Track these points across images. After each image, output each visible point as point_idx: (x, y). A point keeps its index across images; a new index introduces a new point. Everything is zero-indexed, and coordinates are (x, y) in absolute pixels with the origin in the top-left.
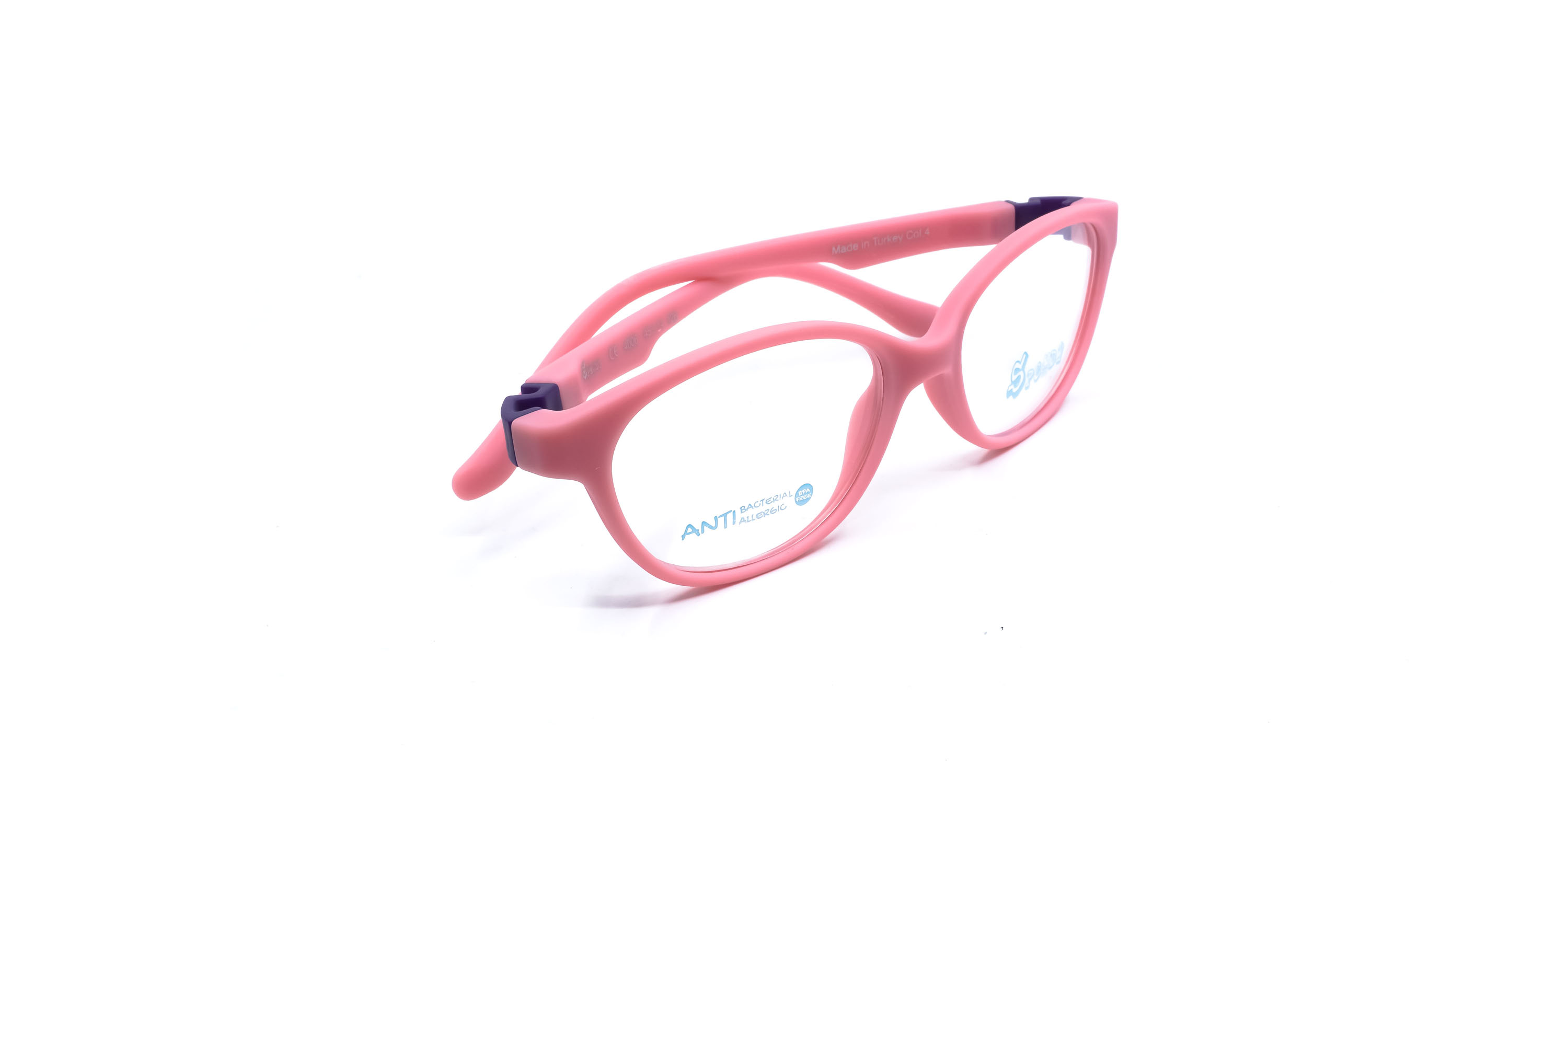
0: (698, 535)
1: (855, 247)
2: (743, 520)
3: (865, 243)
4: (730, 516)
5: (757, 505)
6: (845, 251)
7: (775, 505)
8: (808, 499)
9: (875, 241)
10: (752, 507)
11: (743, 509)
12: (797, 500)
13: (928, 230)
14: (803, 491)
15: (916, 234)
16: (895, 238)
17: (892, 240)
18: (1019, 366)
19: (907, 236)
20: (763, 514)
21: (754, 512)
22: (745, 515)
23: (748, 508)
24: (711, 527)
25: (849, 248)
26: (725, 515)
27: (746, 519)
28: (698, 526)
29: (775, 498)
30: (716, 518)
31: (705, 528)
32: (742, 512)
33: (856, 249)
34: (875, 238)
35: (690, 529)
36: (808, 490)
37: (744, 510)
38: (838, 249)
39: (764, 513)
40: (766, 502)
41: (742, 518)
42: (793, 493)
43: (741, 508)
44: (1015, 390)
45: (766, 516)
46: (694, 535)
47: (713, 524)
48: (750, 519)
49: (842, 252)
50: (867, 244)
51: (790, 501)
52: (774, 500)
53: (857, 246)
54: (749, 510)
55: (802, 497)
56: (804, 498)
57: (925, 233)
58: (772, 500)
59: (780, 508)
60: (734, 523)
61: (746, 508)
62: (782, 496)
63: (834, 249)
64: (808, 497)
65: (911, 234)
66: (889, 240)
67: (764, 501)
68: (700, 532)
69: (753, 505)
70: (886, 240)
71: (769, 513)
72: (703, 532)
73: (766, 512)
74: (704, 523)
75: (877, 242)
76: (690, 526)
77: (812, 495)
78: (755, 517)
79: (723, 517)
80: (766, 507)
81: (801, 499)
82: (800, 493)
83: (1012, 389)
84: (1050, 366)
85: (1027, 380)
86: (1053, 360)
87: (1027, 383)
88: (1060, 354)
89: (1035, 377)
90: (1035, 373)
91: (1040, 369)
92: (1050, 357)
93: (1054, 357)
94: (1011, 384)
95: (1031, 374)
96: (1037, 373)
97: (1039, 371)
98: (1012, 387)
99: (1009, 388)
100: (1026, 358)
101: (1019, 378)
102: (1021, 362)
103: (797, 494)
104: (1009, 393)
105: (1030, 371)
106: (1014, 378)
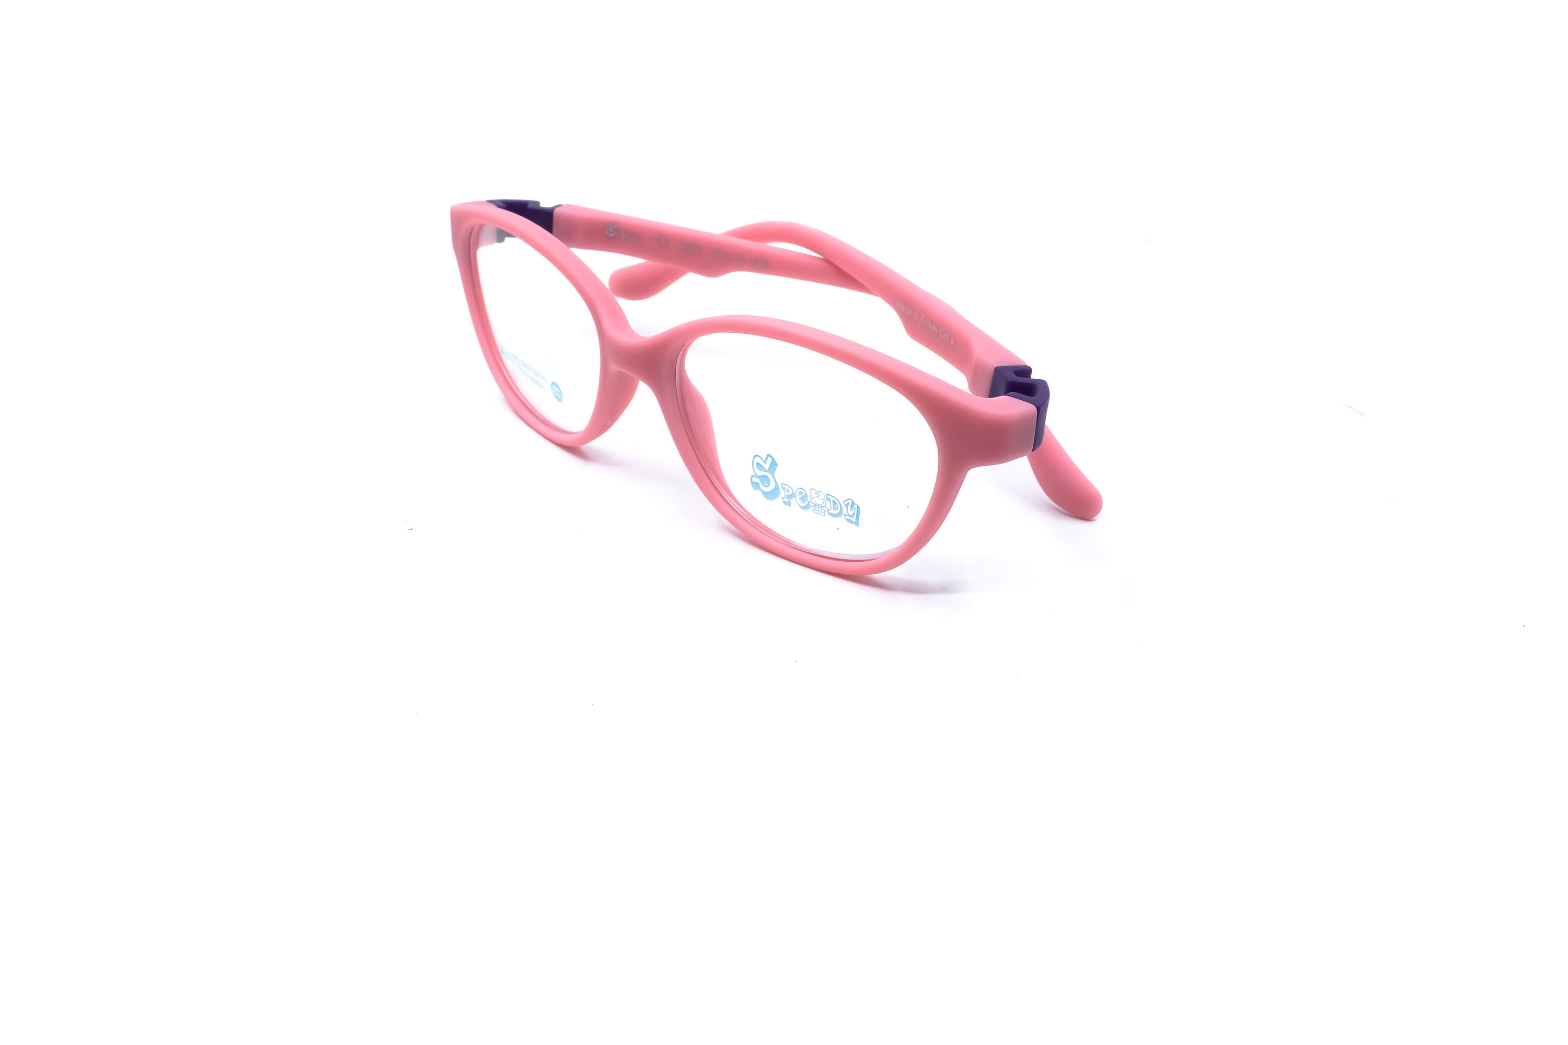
3: (916, 315)
7: (543, 382)
12: (554, 392)
13: (953, 339)
14: (556, 388)
15: (946, 337)
16: (933, 328)
29: (539, 374)
33: (910, 316)
34: (922, 316)
38: (900, 304)
53: (911, 313)
62: (542, 377)
63: (898, 301)
65: (942, 334)
66: (930, 325)
77: (562, 397)
82: (554, 387)
83: (758, 483)
84: (830, 511)
85: (782, 493)
86: (835, 509)
87: (784, 498)
88: (851, 513)
89: (803, 505)
90: (798, 497)
91: (809, 499)
92: (826, 499)
93: (836, 507)
94: (754, 475)
95: (788, 491)
96: (802, 499)
97: (805, 500)
98: (757, 481)
99: (754, 480)
100: (775, 464)
101: (767, 479)
102: (765, 462)
103: (552, 385)
104: (755, 485)
105: (786, 485)
106: (759, 473)
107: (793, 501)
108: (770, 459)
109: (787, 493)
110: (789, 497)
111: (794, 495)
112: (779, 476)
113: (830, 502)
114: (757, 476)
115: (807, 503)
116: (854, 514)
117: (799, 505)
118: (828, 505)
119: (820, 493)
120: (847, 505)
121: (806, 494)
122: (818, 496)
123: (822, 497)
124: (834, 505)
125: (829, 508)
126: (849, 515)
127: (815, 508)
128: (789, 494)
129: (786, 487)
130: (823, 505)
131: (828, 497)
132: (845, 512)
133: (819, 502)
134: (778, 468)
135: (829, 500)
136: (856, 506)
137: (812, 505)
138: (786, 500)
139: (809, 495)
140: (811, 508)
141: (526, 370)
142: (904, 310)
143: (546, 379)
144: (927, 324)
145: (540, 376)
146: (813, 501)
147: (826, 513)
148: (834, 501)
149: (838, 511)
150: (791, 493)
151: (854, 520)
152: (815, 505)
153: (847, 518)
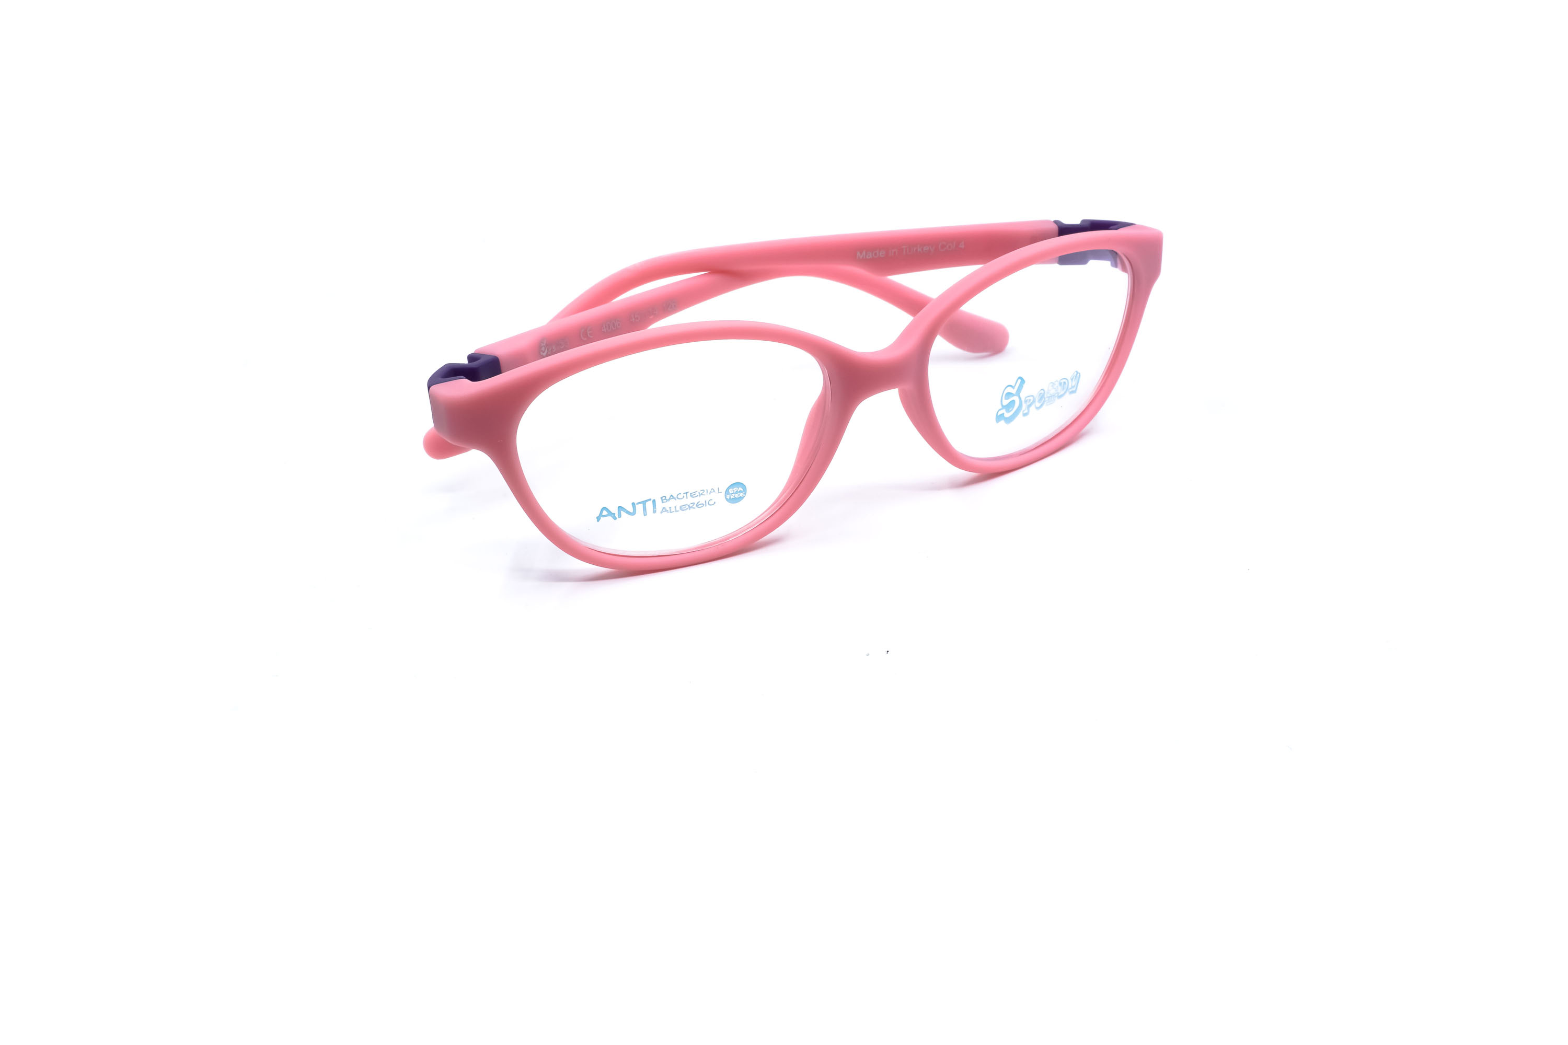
0: (615, 519)
1: (882, 254)
2: (664, 510)
3: (893, 251)
4: (649, 505)
5: (679, 496)
6: (871, 257)
7: (702, 499)
8: (741, 499)
9: (904, 250)
10: (673, 498)
11: (664, 499)
12: (728, 497)
13: (963, 243)
14: (735, 489)
15: (950, 247)
16: (926, 248)
17: (922, 249)
18: (1014, 391)
19: (940, 246)
20: (687, 507)
21: (679, 503)
22: (667, 505)
23: (670, 499)
24: (628, 513)
25: (876, 254)
26: (644, 503)
27: (668, 509)
28: (614, 510)
29: (701, 493)
30: (633, 504)
31: (622, 512)
32: (663, 502)
33: (883, 256)
34: (904, 247)
35: (605, 512)
36: (741, 489)
37: (665, 501)
39: (689, 506)
40: (691, 495)
41: (664, 508)
42: (723, 490)
43: (662, 498)
44: (1007, 415)
45: (691, 509)
46: (610, 518)
47: (631, 509)
48: (673, 509)
49: (867, 257)
50: (895, 253)
51: (720, 498)
52: (700, 495)
53: (884, 253)
54: (670, 500)
55: (734, 495)
56: (736, 497)
57: (960, 246)
58: (697, 494)
59: (708, 503)
60: (655, 512)
61: (667, 498)
62: (709, 492)
63: (858, 253)
64: (741, 495)
65: (943, 246)
66: (919, 250)
67: (689, 494)
68: (617, 515)
69: (675, 497)
70: (917, 250)
71: (695, 506)
72: (620, 516)
73: (691, 505)
74: (620, 508)
75: (906, 251)
76: (604, 508)
77: (745, 494)
78: (678, 508)
79: (642, 505)
80: (690, 500)
81: (732, 497)
82: (731, 491)
83: (1003, 414)
84: (1059, 395)
85: (1024, 406)
88: (1073, 384)
89: (1038, 405)
90: (1037, 400)
91: (1046, 396)
93: (1065, 386)
94: (1001, 408)
95: (1030, 400)
96: (1040, 400)
97: (1043, 398)
98: (1003, 411)
99: (1000, 413)
100: (1023, 381)
101: (1013, 402)
102: (1013, 387)
103: (727, 491)
104: (999, 418)
105: (1028, 397)
106: (1005, 402)
107: (1032, 408)
108: (1019, 381)
109: (1028, 404)
110: (1029, 406)
111: (1034, 401)
112: (1023, 395)
114: (1003, 407)
116: (1076, 383)
117: (1036, 408)
118: (1059, 389)
120: (1072, 380)
121: (1044, 392)
122: (1053, 387)
123: (1057, 384)
124: (1063, 386)
125: (1059, 392)
126: (1072, 387)
127: (1049, 400)
130: (1055, 392)
131: (1061, 381)
132: (1070, 387)
133: (1053, 392)
134: (1025, 386)
136: (1078, 375)
137: (1047, 399)
138: (1026, 411)
139: (1046, 392)
140: (1046, 403)
141: (672, 503)
142: (872, 255)
143: (716, 491)
144: (915, 250)
145: (705, 493)
146: (1049, 395)
147: (1056, 398)
148: (1065, 383)
149: (1065, 390)
150: (1031, 401)
151: (1074, 389)
152: (1049, 397)
153: (1071, 390)
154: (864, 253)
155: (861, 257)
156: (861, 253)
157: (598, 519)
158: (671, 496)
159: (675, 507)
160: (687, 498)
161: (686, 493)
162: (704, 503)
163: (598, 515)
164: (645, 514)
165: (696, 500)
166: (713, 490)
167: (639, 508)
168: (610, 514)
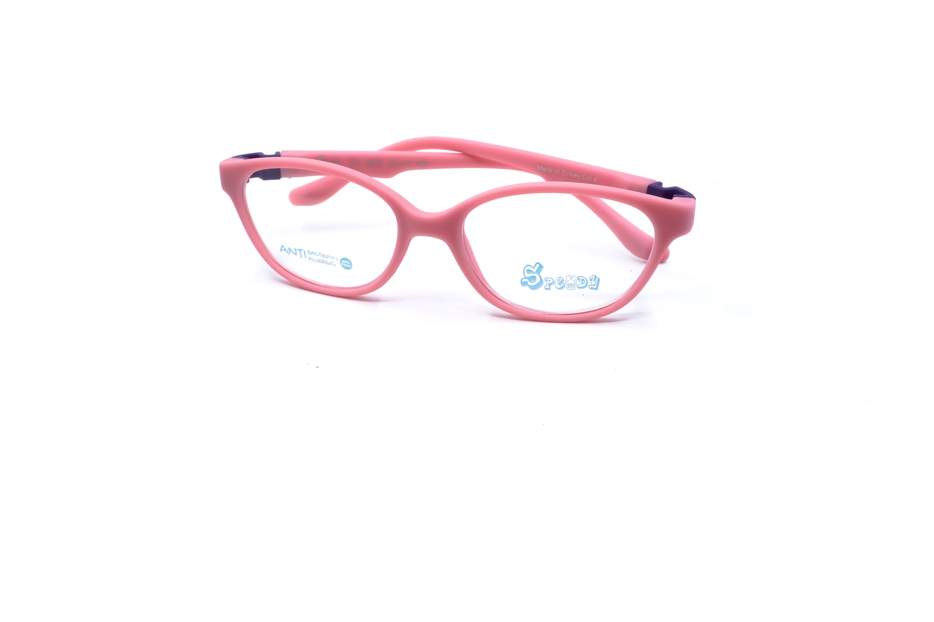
0: (288, 254)
1: (551, 171)
2: (310, 258)
3: (557, 171)
4: (302, 252)
5: (317, 254)
6: (545, 171)
7: (329, 260)
9: (563, 172)
10: (313, 253)
12: (342, 265)
13: (596, 178)
14: (345, 261)
15: (588, 178)
16: (575, 175)
17: (573, 175)
20: (321, 261)
21: (317, 258)
22: (310, 256)
24: (293, 253)
25: (548, 169)
26: (300, 250)
27: (312, 259)
28: (287, 249)
29: (327, 256)
30: (295, 249)
31: (291, 251)
32: (309, 254)
33: (551, 172)
34: (564, 170)
35: (282, 248)
36: (348, 263)
38: (540, 168)
42: (340, 259)
43: (308, 251)
44: (530, 284)
46: (285, 252)
47: (294, 251)
49: (543, 170)
50: (558, 172)
51: (338, 264)
53: (552, 171)
56: (347, 266)
57: (594, 180)
58: (325, 256)
59: (331, 263)
60: (306, 257)
61: (311, 252)
62: (331, 257)
63: (538, 166)
64: (349, 266)
65: (585, 177)
66: (571, 175)
67: (321, 255)
68: (288, 252)
69: (314, 253)
70: (570, 174)
71: (325, 262)
72: (290, 253)
73: (323, 261)
74: (289, 249)
76: (282, 246)
77: (352, 266)
78: (317, 260)
80: (322, 258)
81: (344, 265)
82: (343, 261)
83: (527, 282)
84: (579, 286)
85: (545, 283)
86: (582, 284)
87: (546, 286)
88: (593, 283)
89: (559, 287)
90: (556, 283)
91: (565, 282)
92: (577, 280)
93: (584, 282)
94: (524, 277)
95: (549, 281)
96: (560, 284)
97: (562, 284)
98: (526, 280)
99: (524, 280)
100: (541, 267)
101: (534, 278)
102: (534, 268)
103: (341, 261)
104: (524, 284)
105: (548, 278)
106: (528, 275)
107: (553, 287)
108: (538, 265)
109: (548, 282)
110: (550, 285)
111: (554, 283)
112: (543, 274)
113: (580, 280)
114: (526, 278)
115: (563, 284)
116: (595, 283)
117: (557, 288)
118: (578, 282)
119: (573, 277)
120: (591, 280)
121: (563, 280)
122: (571, 279)
123: (575, 278)
124: (582, 281)
125: (579, 284)
126: (592, 285)
127: (569, 286)
128: (550, 283)
129: (548, 279)
130: (575, 283)
131: (579, 278)
132: (589, 283)
133: (571, 282)
134: (543, 270)
135: (579, 279)
136: (597, 279)
137: (567, 285)
138: (548, 287)
139: (565, 280)
140: (566, 287)
141: (312, 256)
142: (545, 170)
143: (335, 258)
144: (569, 174)
145: (329, 257)
146: (567, 283)
147: (576, 288)
148: (582, 279)
149: (585, 284)
150: (551, 282)
151: (595, 287)
152: (569, 285)
153: (590, 287)
154: (541, 167)
155: (539, 169)
156: (540, 167)
157: (281, 251)
158: (312, 252)
159: (315, 259)
160: (320, 256)
161: (320, 253)
162: (330, 263)
163: (280, 248)
164: (301, 257)
165: (326, 259)
166: (333, 258)
167: (298, 252)
168: (285, 250)
